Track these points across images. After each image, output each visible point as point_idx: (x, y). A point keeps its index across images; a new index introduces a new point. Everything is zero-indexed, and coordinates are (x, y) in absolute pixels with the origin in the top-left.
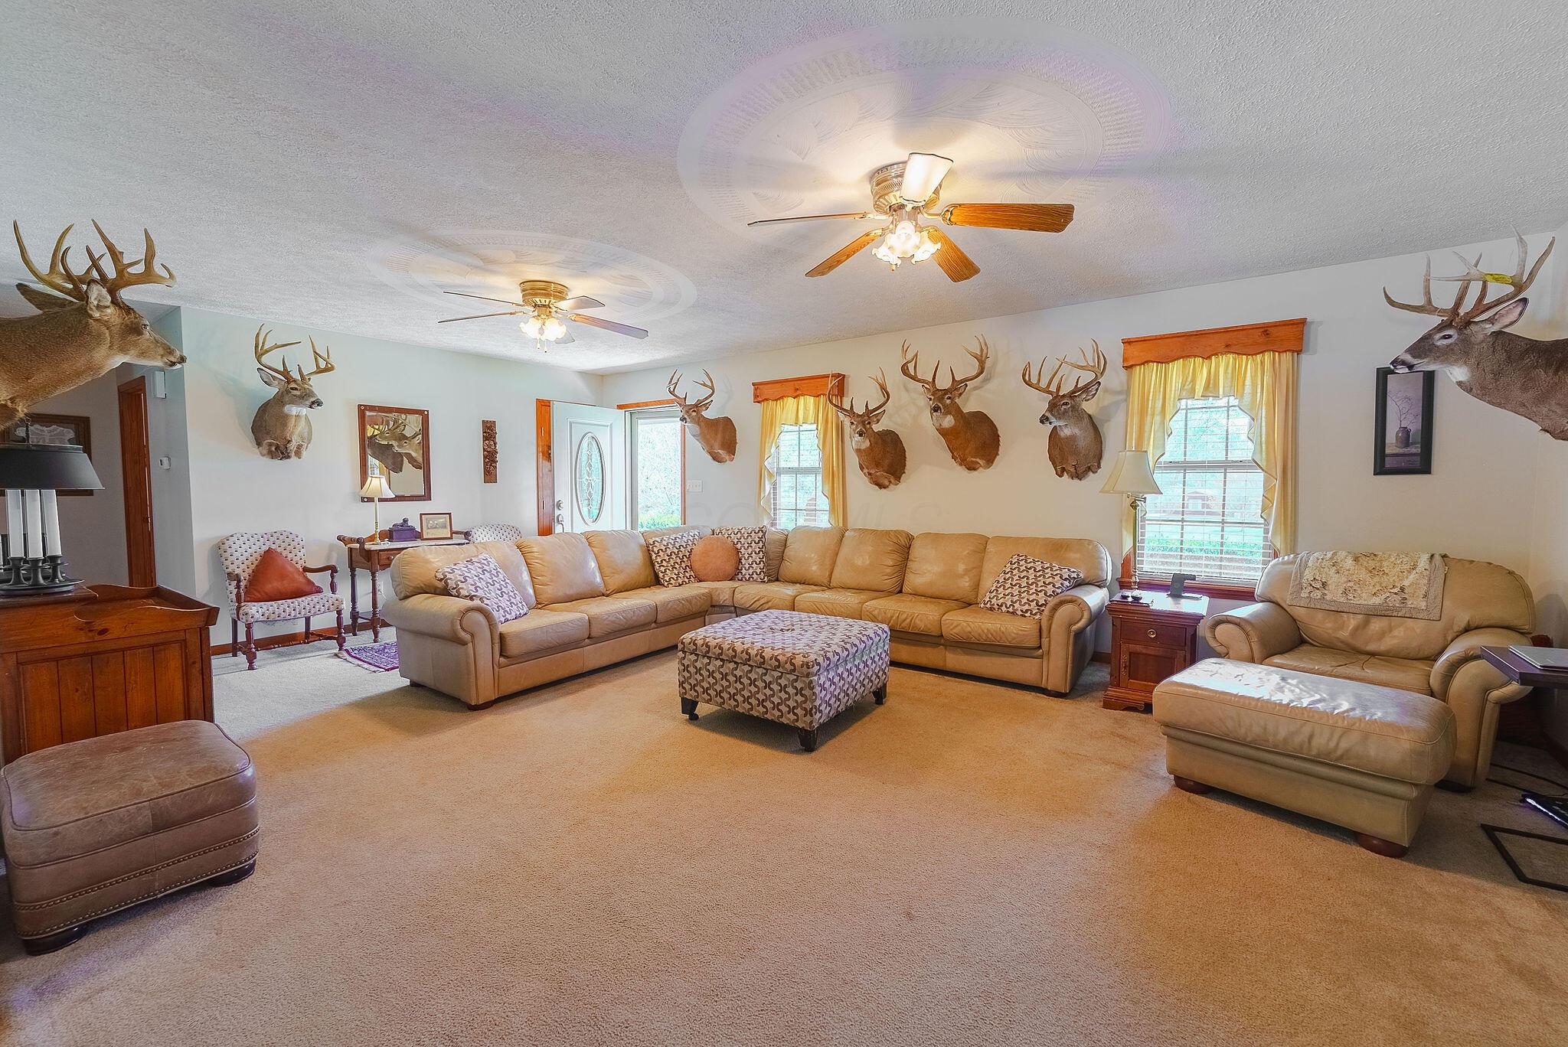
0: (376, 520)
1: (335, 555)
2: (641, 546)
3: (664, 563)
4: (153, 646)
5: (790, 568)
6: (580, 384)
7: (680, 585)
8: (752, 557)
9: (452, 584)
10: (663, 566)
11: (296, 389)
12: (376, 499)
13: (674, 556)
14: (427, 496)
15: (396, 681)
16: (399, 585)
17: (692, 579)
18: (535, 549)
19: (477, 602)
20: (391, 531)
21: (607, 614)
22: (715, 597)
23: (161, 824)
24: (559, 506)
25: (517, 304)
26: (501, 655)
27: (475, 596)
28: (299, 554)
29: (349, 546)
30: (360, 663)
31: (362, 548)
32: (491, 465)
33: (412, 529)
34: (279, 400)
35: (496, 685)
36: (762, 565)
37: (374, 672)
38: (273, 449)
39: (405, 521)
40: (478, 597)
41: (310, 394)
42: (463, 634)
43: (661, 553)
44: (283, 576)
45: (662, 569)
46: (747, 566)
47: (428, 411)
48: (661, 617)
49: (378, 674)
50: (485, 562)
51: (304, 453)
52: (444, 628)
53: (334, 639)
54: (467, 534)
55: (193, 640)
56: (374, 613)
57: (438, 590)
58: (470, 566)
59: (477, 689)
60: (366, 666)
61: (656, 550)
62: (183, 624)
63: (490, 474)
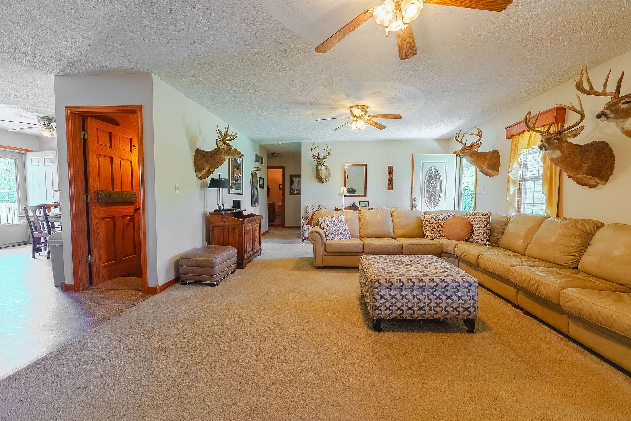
0: (343, 203)
3: (427, 227)
5: (504, 240)
7: (433, 239)
8: (479, 229)
10: (427, 229)
13: (433, 224)
14: (365, 196)
17: (442, 237)
18: (363, 215)
20: (349, 207)
22: (444, 248)
23: (197, 265)
24: (415, 200)
26: (325, 251)
32: (390, 183)
33: (355, 207)
34: (317, 165)
35: (323, 261)
36: (485, 235)
38: (319, 180)
39: (354, 204)
42: (311, 240)
43: (427, 222)
45: (426, 230)
46: (476, 234)
47: (367, 164)
51: (327, 182)
55: (240, 227)
59: (316, 261)
61: (424, 220)
62: (238, 223)
63: (390, 187)
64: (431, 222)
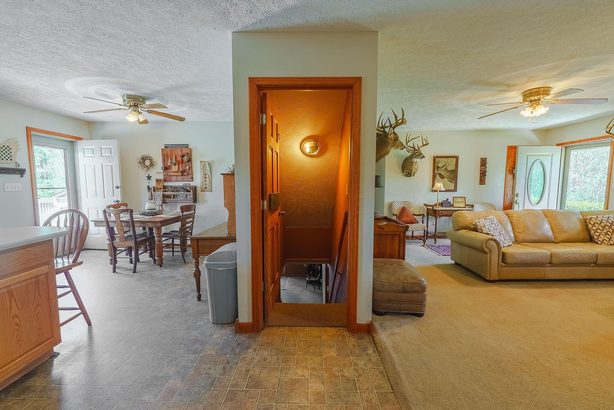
0: (438, 199)
1: (422, 210)
2: (580, 219)
4: (392, 235)
6: (534, 137)
7: (611, 245)
9: (479, 227)
10: (598, 232)
11: (417, 153)
12: (438, 191)
14: (455, 190)
15: (448, 260)
16: (455, 225)
18: (514, 216)
19: (490, 237)
20: (442, 203)
21: (562, 253)
23: (404, 291)
24: (517, 195)
25: (520, 103)
26: (502, 262)
27: (490, 234)
28: (412, 209)
29: (427, 207)
30: (432, 251)
31: (433, 209)
32: (483, 177)
33: (450, 203)
34: (411, 157)
35: (499, 274)
37: (439, 255)
38: (407, 173)
39: (447, 199)
40: (491, 234)
41: (421, 154)
42: (486, 249)
43: (596, 225)
44: (408, 216)
45: (597, 234)
47: (458, 156)
48: (600, 261)
49: (440, 256)
50: (492, 219)
51: (415, 175)
52: (478, 245)
53: (422, 240)
54: (472, 206)
55: (402, 235)
56: (435, 233)
57: (471, 229)
58: (486, 221)
59: (490, 273)
60: (434, 252)
61: (591, 222)
62: (400, 230)
63: (482, 181)
64: (603, 225)
